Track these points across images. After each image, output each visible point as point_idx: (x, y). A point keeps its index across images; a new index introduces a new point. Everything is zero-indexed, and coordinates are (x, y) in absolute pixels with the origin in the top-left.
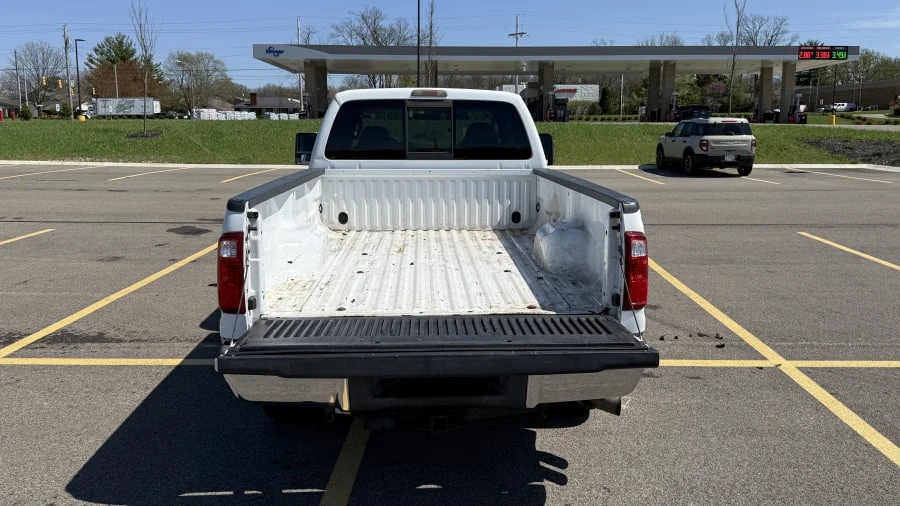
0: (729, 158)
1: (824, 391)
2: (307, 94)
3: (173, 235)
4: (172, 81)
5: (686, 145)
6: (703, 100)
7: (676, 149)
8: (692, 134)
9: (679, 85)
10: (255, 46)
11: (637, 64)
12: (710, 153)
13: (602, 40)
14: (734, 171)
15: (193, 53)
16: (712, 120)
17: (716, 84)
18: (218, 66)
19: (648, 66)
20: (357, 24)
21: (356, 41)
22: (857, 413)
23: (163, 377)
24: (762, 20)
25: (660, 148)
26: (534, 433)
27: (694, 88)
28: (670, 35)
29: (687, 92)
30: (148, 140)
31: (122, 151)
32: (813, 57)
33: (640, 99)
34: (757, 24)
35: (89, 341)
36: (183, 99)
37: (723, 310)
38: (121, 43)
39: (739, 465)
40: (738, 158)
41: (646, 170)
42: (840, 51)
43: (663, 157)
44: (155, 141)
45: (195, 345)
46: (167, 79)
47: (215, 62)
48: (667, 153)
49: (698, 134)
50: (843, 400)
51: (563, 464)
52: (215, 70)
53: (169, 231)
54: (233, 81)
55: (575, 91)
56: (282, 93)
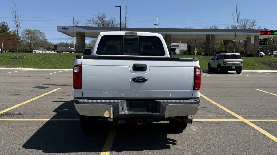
0: (233, 67)
1: (257, 126)
2: (77, 45)
3: (36, 89)
4: (24, 40)
5: (218, 63)
6: (226, 50)
7: (214, 64)
8: (220, 59)
9: (217, 44)
10: (57, 27)
11: (201, 35)
12: (227, 65)
13: (189, 27)
14: (235, 72)
15: (32, 29)
16: (227, 54)
17: (230, 44)
18: (42, 35)
19: (205, 36)
20: (96, 19)
21: (96, 25)
22: (266, 131)
23: (44, 123)
24: (247, 21)
25: (209, 64)
26: (166, 135)
27: (222, 46)
28: (213, 25)
29: (220, 47)
30: (18, 60)
31: (9, 64)
32: (265, 34)
33: (202, 49)
34: (246, 22)
35: (16, 115)
36: (28, 48)
37: (227, 108)
38: (3, 25)
39: (228, 141)
40: (237, 67)
41: (204, 72)
42: (274, 32)
43: (210, 67)
44: (21, 60)
45: (53, 116)
46: (22, 39)
47: (41, 33)
48: (212, 66)
49: (222, 59)
50: (262, 128)
51: (175, 141)
52: (41, 36)
53: (34, 87)
54: (48, 41)
55: (178, 46)
56: (67, 45)
